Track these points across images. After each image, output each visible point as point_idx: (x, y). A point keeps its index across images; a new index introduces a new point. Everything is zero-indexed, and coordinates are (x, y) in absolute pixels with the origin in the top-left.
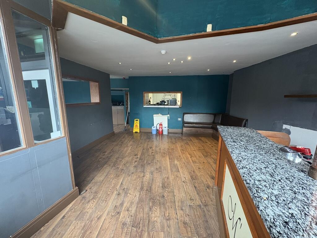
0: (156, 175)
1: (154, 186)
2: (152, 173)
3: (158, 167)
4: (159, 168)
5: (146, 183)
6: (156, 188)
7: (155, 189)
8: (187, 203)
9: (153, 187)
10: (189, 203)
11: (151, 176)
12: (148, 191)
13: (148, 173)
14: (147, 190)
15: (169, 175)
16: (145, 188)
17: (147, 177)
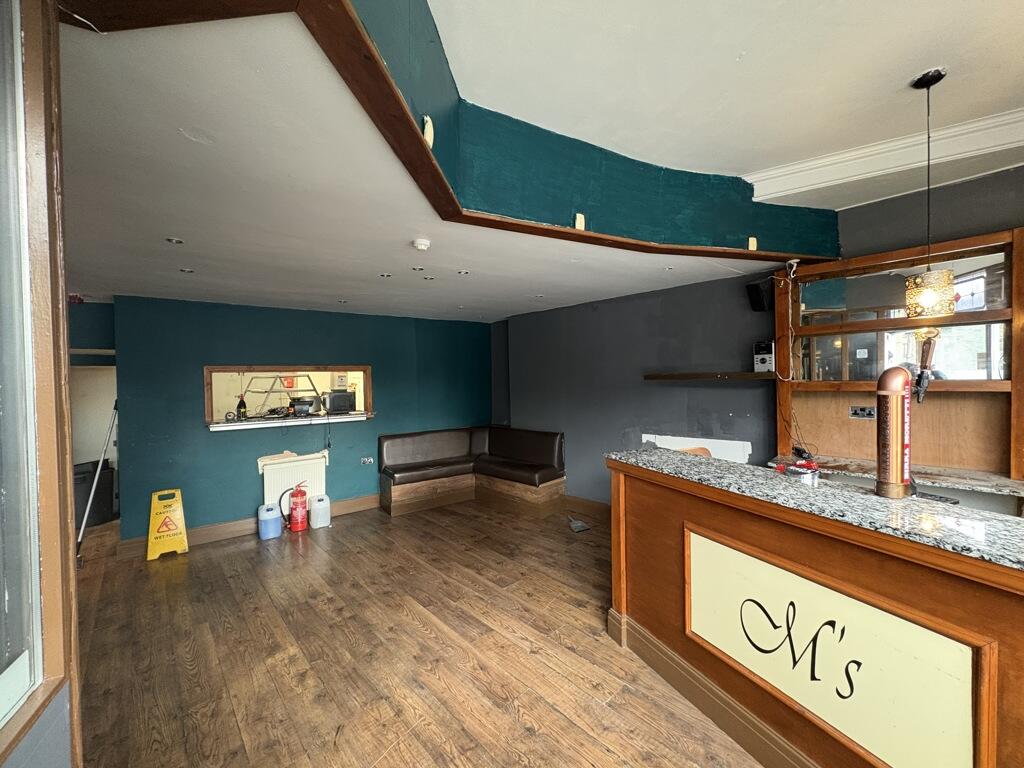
0: (437, 681)
1: (468, 719)
2: (415, 682)
3: (416, 651)
4: (421, 650)
5: (433, 727)
6: (484, 720)
7: (482, 725)
8: (597, 704)
9: (471, 724)
10: (601, 700)
11: (423, 692)
12: (470, 749)
13: (407, 691)
14: (463, 750)
15: (474, 654)
16: (448, 748)
17: (414, 709)
